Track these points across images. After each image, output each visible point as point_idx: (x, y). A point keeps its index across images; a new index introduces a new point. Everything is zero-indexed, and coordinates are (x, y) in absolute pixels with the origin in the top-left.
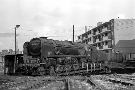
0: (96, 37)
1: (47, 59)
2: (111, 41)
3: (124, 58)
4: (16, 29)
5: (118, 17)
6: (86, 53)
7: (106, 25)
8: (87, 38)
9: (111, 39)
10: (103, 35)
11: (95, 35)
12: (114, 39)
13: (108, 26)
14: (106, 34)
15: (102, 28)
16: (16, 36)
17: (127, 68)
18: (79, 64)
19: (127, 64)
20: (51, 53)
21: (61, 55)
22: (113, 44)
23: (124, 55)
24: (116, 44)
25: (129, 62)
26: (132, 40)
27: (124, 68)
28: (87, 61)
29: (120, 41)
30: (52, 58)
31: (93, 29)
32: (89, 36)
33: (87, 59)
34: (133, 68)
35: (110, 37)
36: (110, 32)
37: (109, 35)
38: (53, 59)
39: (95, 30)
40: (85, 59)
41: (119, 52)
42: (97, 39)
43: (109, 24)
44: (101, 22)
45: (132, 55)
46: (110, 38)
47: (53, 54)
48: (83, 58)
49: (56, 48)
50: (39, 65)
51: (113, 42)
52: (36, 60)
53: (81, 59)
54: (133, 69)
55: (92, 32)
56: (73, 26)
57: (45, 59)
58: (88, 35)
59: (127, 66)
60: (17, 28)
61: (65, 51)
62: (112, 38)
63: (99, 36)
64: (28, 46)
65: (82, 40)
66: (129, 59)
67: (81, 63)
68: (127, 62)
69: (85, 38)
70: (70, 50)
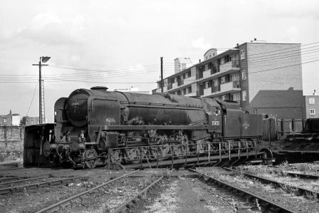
0: (204, 83)
1: (103, 134)
2: (241, 92)
3: (280, 131)
4: (40, 65)
5: (255, 39)
6: (208, 120)
7: (227, 56)
8: (182, 86)
9: (239, 89)
10: (219, 79)
11: (201, 79)
12: (247, 89)
13: (233, 59)
14: (228, 77)
15: (219, 64)
16: (40, 80)
17: (289, 151)
18: (190, 143)
19: (288, 144)
20: (113, 121)
21: (138, 124)
22: (244, 100)
23: (279, 123)
24: (251, 99)
25: (291, 139)
26: (287, 89)
27: (283, 152)
28: (212, 136)
29: (261, 92)
30: (114, 131)
31: (197, 66)
32: (187, 81)
33: (210, 133)
34: (302, 152)
35: (238, 84)
36: (239, 72)
37: (235, 78)
38: (117, 133)
39: (200, 68)
40: (205, 132)
41: (267, 116)
42: (205, 88)
43: (236, 55)
44: (216, 50)
45: (296, 123)
46: (238, 87)
47: (118, 124)
48: (200, 130)
49: (127, 109)
50: (82, 146)
51: (244, 94)
52: (77, 136)
53: (195, 133)
54: (304, 153)
55: (194, 72)
56: (162, 59)
57: (97, 133)
58: (182, 78)
59: (287, 147)
60: (42, 63)
61: (152, 115)
62: (243, 85)
63: (211, 82)
64: (64, 107)
65: (168, 89)
66: (291, 134)
67: (195, 142)
68: (287, 140)
69: (175, 86)
70: (165, 113)
